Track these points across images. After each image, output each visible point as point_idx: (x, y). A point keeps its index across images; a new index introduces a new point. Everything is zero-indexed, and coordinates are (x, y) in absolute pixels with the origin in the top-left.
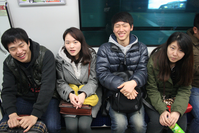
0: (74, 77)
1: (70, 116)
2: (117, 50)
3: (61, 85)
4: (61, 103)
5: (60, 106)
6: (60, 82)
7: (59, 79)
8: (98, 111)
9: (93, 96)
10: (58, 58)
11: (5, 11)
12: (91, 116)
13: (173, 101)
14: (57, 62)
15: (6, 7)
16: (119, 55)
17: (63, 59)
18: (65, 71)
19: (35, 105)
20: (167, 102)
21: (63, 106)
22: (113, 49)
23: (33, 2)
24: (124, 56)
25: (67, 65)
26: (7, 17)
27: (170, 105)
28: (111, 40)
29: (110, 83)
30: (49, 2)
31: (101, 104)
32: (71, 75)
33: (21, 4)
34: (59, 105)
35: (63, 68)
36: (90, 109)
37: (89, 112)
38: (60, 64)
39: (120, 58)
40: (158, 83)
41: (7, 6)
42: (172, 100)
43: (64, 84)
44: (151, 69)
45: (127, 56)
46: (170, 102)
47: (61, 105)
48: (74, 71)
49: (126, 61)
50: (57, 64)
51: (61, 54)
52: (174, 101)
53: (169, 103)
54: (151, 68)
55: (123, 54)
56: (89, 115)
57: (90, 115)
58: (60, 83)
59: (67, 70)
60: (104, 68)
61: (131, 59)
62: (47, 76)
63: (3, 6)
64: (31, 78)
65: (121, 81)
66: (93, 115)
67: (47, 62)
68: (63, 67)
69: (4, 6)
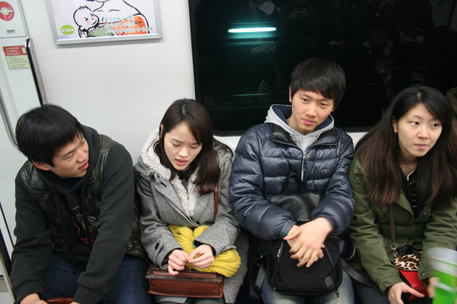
0: (179, 212)
1: (172, 299)
2: (285, 141)
3: (151, 229)
4: (150, 269)
5: (148, 277)
6: (147, 223)
7: (144, 216)
8: (239, 288)
9: (229, 252)
10: (141, 166)
11: (26, 57)
12: (222, 300)
13: (417, 260)
14: (138, 176)
15: (28, 49)
16: (289, 153)
17: (152, 169)
18: (157, 199)
19: (82, 278)
20: (403, 264)
21: (156, 277)
22: (276, 138)
23: (88, 36)
24: (300, 156)
25: (162, 183)
26: (30, 70)
27: (410, 269)
28: (272, 117)
29: (258, 223)
30: (122, 34)
31: (246, 269)
32: (171, 206)
33: (61, 41)
34: (145, 275)
35: (153, 190)
36: (220, 283)
37: (216, 291)
38: (147, 181)
39: (291, 161)
40: (377, 212)
41: (29, 46)
42: (415, 257)
43: (158, 226)
44: (358, 178)
45: (308, 156)
46: (409, 263)
47: (152, 273)
48: (180, 199)
49: (305, 167)
50: (140, 181)
51: (146, 159)
52: (420, 259)
53: (408, 265)
54: (357, 174)
55: (300, 152)
56: (217, 297)
57: (221, 296)
58: (148, 226)
59: (162, 195)
60: (249, 185)
61: (317, 164)
62: (112, 207)
63: (20, 47)
64: (81, 211)
65: (283, 218)
66: (226, 297)
67: (115, 174)
68: (152, 188)
69: (24, 46)
